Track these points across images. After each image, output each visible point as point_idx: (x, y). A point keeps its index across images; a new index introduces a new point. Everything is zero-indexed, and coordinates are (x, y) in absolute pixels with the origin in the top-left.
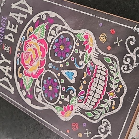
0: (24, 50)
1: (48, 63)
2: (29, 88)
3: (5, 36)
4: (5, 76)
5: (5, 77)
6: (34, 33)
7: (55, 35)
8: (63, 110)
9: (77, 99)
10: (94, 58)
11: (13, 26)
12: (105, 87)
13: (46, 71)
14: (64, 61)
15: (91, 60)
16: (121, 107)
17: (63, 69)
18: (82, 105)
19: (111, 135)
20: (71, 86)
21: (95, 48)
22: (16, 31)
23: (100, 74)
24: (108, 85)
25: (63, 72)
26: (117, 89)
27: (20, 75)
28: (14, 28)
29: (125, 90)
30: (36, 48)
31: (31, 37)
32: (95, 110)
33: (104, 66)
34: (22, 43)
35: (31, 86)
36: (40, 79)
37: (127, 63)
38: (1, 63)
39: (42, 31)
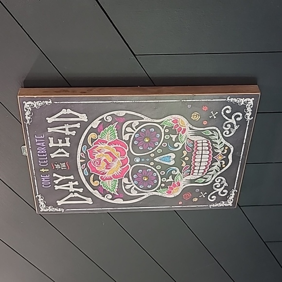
0: (91, 159)
1: (132, 159)
2: (115, 190)
3: (51, 155)
4: (72, 192)
5: (72, 194)
6: (99, 138)
7: (133, 131)
8: (169, 189)
9: (182, 175)
10: (191, 136)
11: (60, 141)
12: (211, 154)
13: (133, 167)
14: (153, 150)
15: (188, 138)
16: (231, 162)
17: (155, 157)
19: (227, 186)
20: (171, 168)
21: (190, 128)
22: (68, 144)
23: (202, 146)
24: (214, 151)
25: (156, 159)
26: (223, 151)
27: (96, 184)
28: (64, 142)
29: (232, 149)
30: (109, 151)
31: (96, 144)
33: (204, 138)
34: (85, 153)
35: (116, 187)
36: (127, 176)
37: (228, 129)
38: (57, 183)
39: (111, 133)
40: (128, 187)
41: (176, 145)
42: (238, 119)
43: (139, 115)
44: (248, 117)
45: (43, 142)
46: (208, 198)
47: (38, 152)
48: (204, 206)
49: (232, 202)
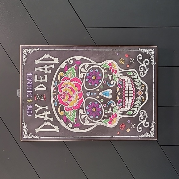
0: (59, 92)
1: (85, 93)
2: (74, 119)
3: (35, 88)
4: (46, 121)
5: (46, 122)
6: (65, 76)
7: (85, 71)
8: (110, 120)
9: (117, 108)
10: (120, 75)
11: (41, 77)
12: (134, 91)
13: (86, 99)
14: (98, 86)
15: (119, 77)
16: (148, 97)
17: (99, 92)
18: (123, 110)
19: (148, 118)
20: (110, 101)
21: (119, 69)
22: (46, 80)
23: (128, 84)
24: (136, 88)
25: (100, 94)
26: (142, 88)
27: (62, 114)
28: (44, 78)
29: (147, 86)
30: (71, 86)
31: (63, 80)
32: (133, 108)
33: (128, 78)
34: (56, 87)
35: (75, 117)
36: (82, 107)
37: (142, 71)
38: (37, 112)
39: (72, 72)
40: (83, 117)
41: (112, 83)
42: (148, 64)
43: (89, 59)
44: (153, 62)
46: (137, 129)
47: (28, 86)
48: (135, 136)
49: (153, 133)
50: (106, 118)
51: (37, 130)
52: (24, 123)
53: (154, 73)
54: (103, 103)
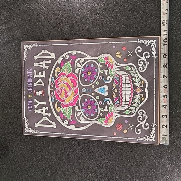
0: (56, 88)
1: (81, 89)
2: (70, 116)
3: (34, 84)
4: (44, 116)
5: (44, 118)
6: (61, 71)
7: (81, 66)
8: (105, 119)
9: (114, 106)
10: (117, 70)
11: (40, 73)
12: (132, 87)
13: (81, 96)
14: (94, 82)
15: (115, 73)
16: (148, 95)
17: (95, 88)
18: (119, 108)
19: (148, 119)
20: (106, 98)
21: (116, 64)
22: (44, 76)
23: (125, 80)
24: (134, 85)
25: (96, 90)
26: (141, 85)
27: (58, 110)
28: (42, 74)
29: (147, 83)
30: (67, 82)
31: (60, 76)
32: (131, 107)
33: (126, 73)
34: (53, 83)
35: (71, 114)
36: (78, 104)
37: (141, 65)
38: (36, 107)
39: (68, 68)
40: (79, 114)
41: (108, 79)
42: (148, 57)
43: (84, 54)
44: (154, 55)
45: (30, 74)
46: (135, 131)
47: (28, 81)
48: (133, 139)
49: (154, 137)
50: (102, 117)
51: (37, 125)
52: (25, 117)
53: (155, 68)
54: (98, 101)
